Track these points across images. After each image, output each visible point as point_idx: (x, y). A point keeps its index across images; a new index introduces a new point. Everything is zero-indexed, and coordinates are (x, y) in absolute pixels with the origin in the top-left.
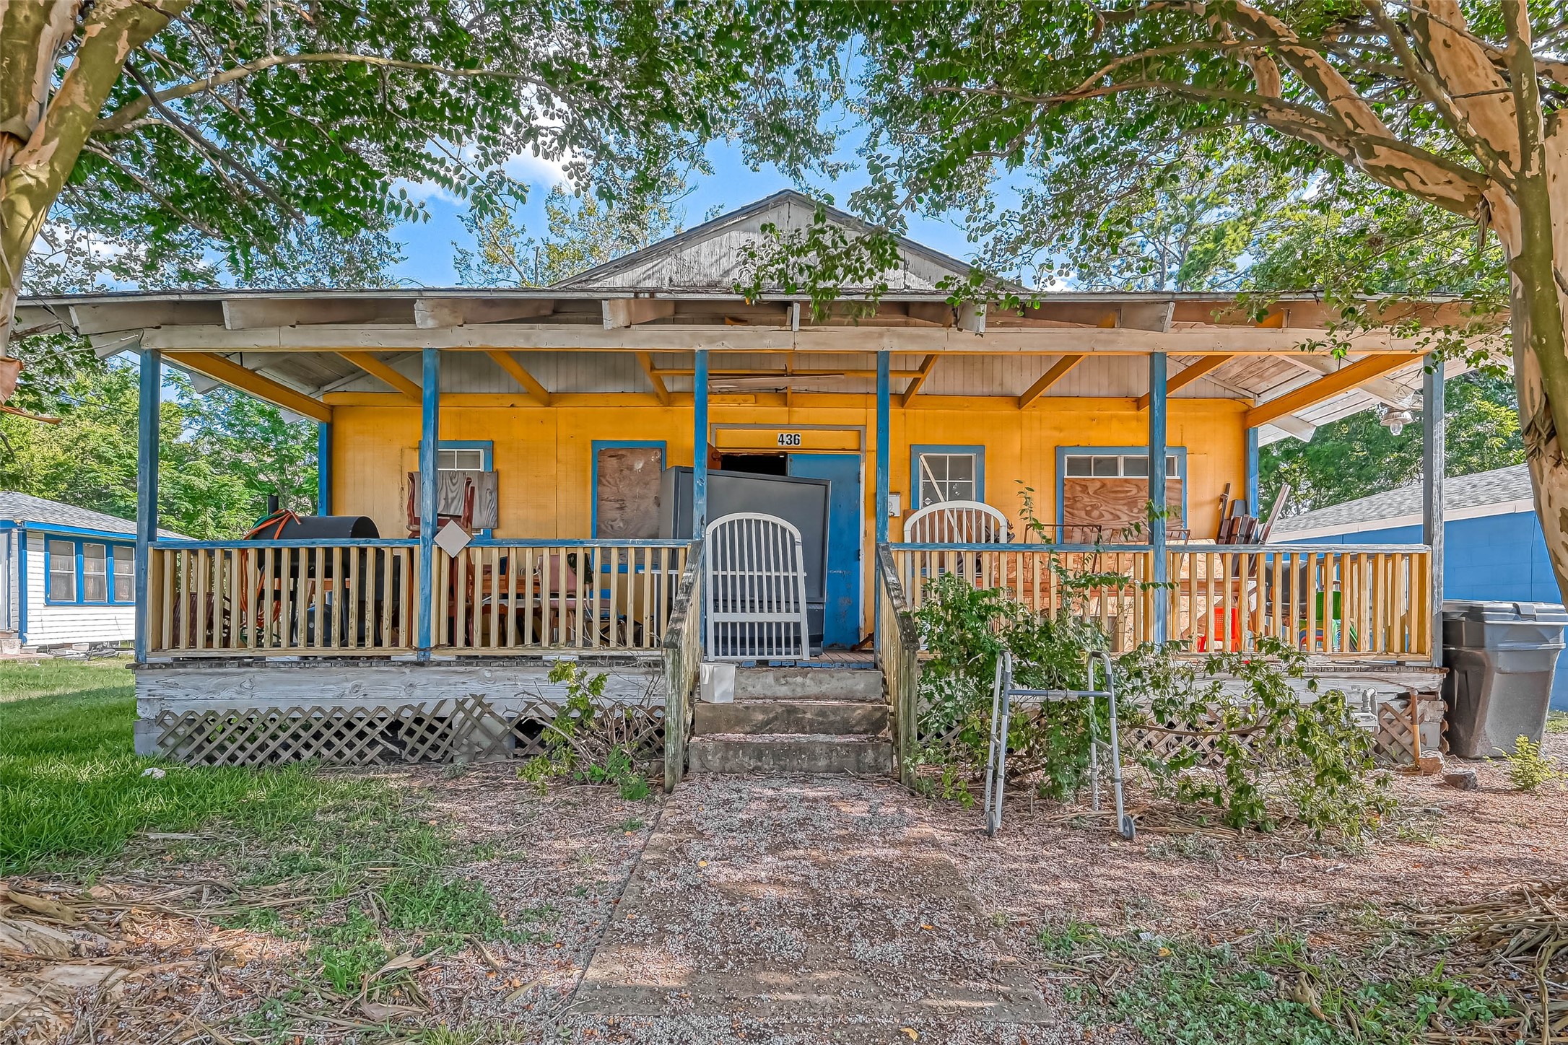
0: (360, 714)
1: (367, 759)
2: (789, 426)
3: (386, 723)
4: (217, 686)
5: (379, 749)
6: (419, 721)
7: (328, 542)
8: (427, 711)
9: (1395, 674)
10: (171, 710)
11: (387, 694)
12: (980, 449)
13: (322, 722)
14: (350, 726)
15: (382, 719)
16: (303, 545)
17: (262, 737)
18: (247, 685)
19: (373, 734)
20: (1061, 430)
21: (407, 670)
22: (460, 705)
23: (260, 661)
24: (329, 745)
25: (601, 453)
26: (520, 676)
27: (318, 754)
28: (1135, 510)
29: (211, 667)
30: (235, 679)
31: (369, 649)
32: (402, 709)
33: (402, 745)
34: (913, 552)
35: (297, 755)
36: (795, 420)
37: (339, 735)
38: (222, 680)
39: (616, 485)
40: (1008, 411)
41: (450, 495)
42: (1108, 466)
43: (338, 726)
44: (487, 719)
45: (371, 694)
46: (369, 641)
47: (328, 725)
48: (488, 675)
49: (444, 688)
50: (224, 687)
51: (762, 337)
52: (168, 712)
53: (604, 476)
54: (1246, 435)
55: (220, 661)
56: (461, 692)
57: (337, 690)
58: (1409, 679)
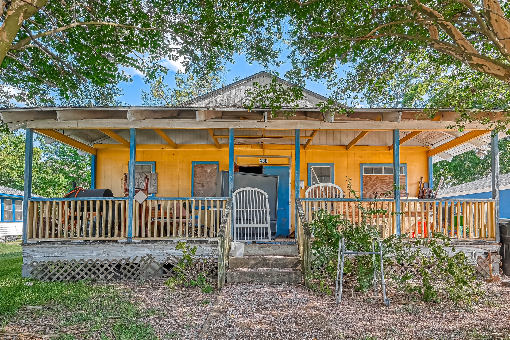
0: (106, 262)
1: (108, 278)
2: (263, 156)
3: (115, 265)
4: (53, 252)
5: (113, 274)
6: (127, 264)
7: (94, 199)
8: (131, 260)
9: (483, 246)
10: (36, 260)
11: (116, 254)
12: (333, 164)
13: (92, 265)
14: (102, 266)
15: (114, 264)
16: (85, 200)
17: (69, 271)
18: (64, 251)
19: (110, 269)
20: (362, 158)
21: (123, 246)
22: (143, 258)
23: (69, 242)
24: (94, 273)
25: (195, 166)
26: (165, 247)
27: (90, 277)
28: (389, 186)
29: (51, 244)
30: (60, 249)
31: (110, 238)
32: (121, 260)
33: (121, 273)
34: (309, 202)
35: (82, 277)
36: (266, 154)
37: (98, 270)
38: (55, 249)
39: (201, 178)
40: (343, 151)
41: (140, 181)
42: (379, 171)
43: (98, 266)
44: (153, 264)
45: (110, 254)
46: (110, 235)
47: (94, 266)
48: (153, 247)
49: (137, 252)
50: (55, 252)
51: (254, 124)
52: (34, 261)
53: (196, 174)
54: (428, 160)
55: (54, 242)
56: (143, 253)
57: (97, 253)
58: (488, 247)
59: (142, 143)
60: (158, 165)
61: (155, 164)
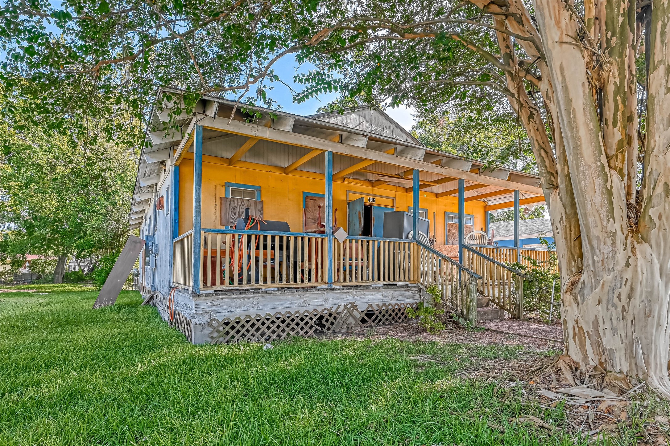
0: (306, 314)
1: (309, 334)
3: (317, 317)
4: (240, 304)
5: (314, 329)
6: (330, 315)
8: (333, 310)
10: (216, 318)
11: (319, 303)
13: (291, 318)
14: (302, 320)
15: (315, 315)
18: (255, 303)
19: (312, 323)
20: (446, 206)
21: (325, 293)
22: (346, 307)
23: (257, 291)
24: (293, 329)
25: (307, 198)
26: (367, 293)
27: (288, 334)
29: (240, 294)
30: (249, 300)
32: (324, 310)
33: (324, 326)
35: (279, 336)
36: (374, 193)
37: (297, 324)
38: (243, 301)
39: (313, 212)
40: (433, 198)
41: (241, 210)
43: (297, 320)
44: (355, 313)
45: (311, 304)
46: (306, 280)
47: (293, 320)
48: (355, 293)
49: (340, 300)
50: (244, 304)
52: (215, 320)
53: (308, 208)
54: (486, 213)
56: (346, 301)
57: (296, 303)
59: (243, 159)
60: (263, 191)
61: (259, 189)
